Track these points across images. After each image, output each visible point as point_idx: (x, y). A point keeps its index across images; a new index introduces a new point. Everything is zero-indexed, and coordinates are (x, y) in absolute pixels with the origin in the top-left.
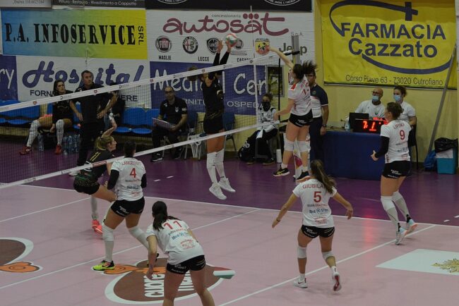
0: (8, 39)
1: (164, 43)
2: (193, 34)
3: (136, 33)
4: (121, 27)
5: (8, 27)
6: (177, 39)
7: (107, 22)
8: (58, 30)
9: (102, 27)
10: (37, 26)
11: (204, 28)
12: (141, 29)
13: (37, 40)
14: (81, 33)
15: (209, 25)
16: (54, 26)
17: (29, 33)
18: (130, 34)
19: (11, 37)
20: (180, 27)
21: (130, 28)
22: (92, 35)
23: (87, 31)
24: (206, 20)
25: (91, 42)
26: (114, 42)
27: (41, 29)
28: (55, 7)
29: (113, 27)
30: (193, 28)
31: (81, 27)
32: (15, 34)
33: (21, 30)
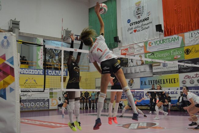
0: (142, 85)
1: (184, 82)
2: (193, 79)
3: (176, 80)
4: (172, 79)
5: (142, 82)
6: (188, 81)
7: (168, 78)
8: (155, 81)
9: (166, 80)
10: (149, 81)
11: (196, 77)
12: (177, 79)
13: (149, 84)
14: (161, 81)
15: (198, 76)
16: (154, 80)
17: (147, 83)
18: (174, 80)
19: (142, 84)
20: (189, 77)
21: (174, 79)
22: (164, 82)
23: (162, 81)
24: (197, 75)
25: (164, 83)
26: (170, 83)
27: (150, 82)
28: (154, 76)
29: (169, 79)
30: (193, 77)
31: (161, 80)
32: (144, 83)
33: (145, 83)
